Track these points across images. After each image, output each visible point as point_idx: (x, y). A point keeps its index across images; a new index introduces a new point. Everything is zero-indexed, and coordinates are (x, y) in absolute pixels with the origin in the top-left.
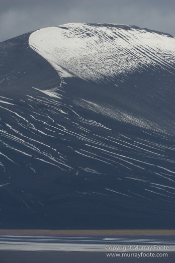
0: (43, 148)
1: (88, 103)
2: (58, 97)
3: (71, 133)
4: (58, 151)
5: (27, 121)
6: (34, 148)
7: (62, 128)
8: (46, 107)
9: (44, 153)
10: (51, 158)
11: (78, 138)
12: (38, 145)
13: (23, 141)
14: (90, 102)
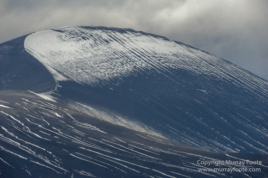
0: (38, 151)
1: (83, 107)
2: (53, 100)
3: (66, 136)
4: (53, 154)
5: (23, 124)
6: (30, 151)
7: (57, 132)
8: (42, 110)
9: (39, 156)
10: (46, 161)
11: (73, 141)
12: (33, 148)
13: (18, 144)
14: (85, 106)
